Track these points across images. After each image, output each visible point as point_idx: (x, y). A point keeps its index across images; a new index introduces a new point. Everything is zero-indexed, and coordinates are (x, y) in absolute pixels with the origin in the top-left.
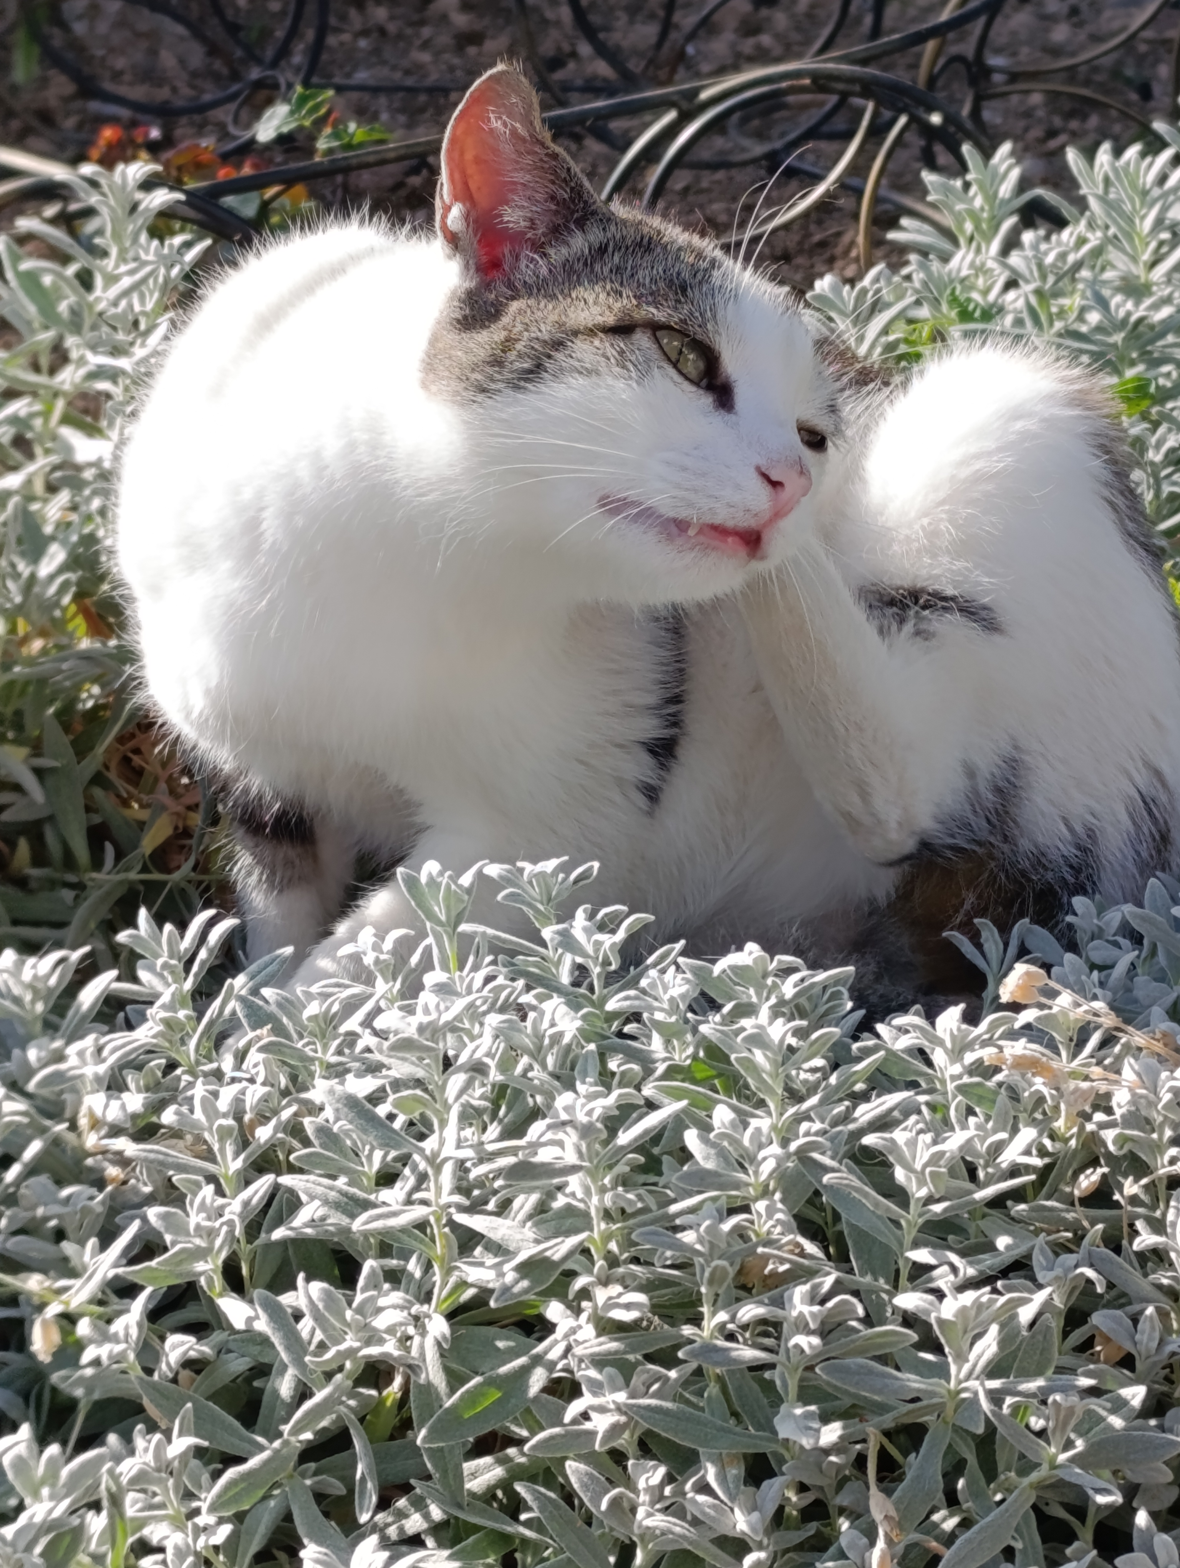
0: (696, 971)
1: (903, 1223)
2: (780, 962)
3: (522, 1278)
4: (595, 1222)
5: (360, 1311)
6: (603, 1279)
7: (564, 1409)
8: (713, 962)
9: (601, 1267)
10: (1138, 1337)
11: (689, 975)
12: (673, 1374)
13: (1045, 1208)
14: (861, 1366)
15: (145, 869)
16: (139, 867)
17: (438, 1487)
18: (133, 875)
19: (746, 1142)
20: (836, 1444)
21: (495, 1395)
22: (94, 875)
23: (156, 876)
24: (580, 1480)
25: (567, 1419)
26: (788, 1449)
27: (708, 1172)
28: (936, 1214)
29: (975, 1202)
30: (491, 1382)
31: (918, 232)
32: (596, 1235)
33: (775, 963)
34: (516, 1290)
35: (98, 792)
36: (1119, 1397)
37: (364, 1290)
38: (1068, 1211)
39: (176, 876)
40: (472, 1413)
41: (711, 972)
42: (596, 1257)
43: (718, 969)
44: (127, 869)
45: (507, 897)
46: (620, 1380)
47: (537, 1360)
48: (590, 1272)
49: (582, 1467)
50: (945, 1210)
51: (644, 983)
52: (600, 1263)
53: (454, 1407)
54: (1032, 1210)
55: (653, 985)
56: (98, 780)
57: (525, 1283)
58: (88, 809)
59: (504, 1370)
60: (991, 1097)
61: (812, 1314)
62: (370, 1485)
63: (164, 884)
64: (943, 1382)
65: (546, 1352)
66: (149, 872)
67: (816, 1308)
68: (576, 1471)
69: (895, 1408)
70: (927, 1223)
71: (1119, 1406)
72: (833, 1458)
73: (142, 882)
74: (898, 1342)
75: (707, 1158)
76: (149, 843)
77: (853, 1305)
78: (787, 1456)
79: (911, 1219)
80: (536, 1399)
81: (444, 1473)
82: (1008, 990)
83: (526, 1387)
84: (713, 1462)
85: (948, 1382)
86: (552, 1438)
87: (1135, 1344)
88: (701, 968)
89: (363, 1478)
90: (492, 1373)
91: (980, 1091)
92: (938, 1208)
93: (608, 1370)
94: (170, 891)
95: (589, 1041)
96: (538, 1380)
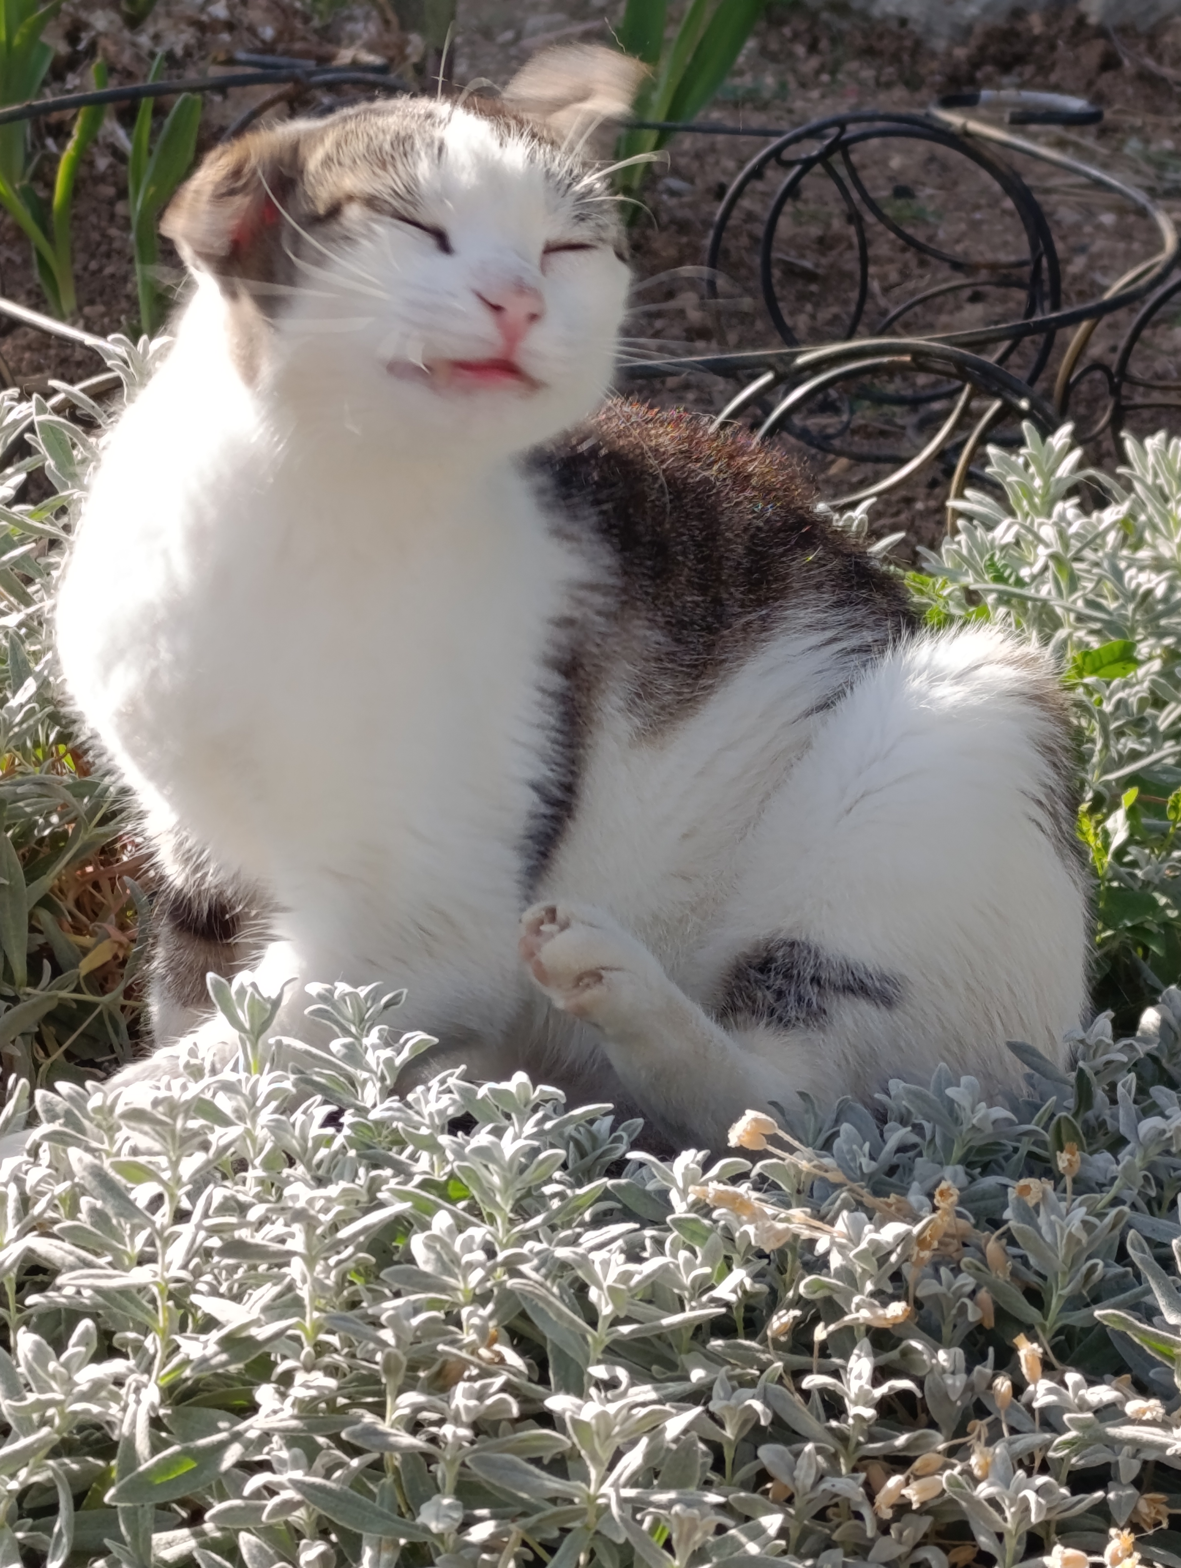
0: (463, 1092)
1: (590, 1339)
2: (542, 1092)
3: (222, 1352)
4: (308, 1309)
5: (65, 1365)
6: (309, 1365)
7: (245, 1481)
8: (480, 1085)
9: (308, 1353)
10: (796, 1473)
11: (456, 1096)
12: (355, 1463)
13: (742, 1346)
14: (508, 1462)
15: (77, 990)
16: (72, 987)
17: (128, 1548)
18: (64, 994)
19: (457, 1247)
20: (486, 1541)
21: (190, 1465)
22: (29, 990)
23: (88, 997)
24: (250, 1552)
25: (247, 1491)
26: (443, 1543)
27: (425, 1275)
28: (623, 1335)
29: (662, 1327)
30: (187, 1452)
31: (980, 503)
32: (308, 1324)
33: (537, 1092)
34: (214, 1361)
35: (45, 916)
36: (759, 1525)
37: (74, 1346)
38: (764, 1352)
39: (107, 998)
40: (165, 1479)
41: (476, 1093)
42: (305, 1344)
43: (483, 1091)
44: (61, 988)
45: (313, 1013)
46: (304, 1460)
47: (237, 1437)
48: (297, 1357)
49: (253, 1539)
50: (633, 1332)
51: (410, 1097)
52: (308, 1349)
53: (149, 1471)
54: (727, 1346)
55: (417, 1100)
56: (46, 902)
57: (224, 1357)
58: (33, 929)
59: (202, 1442)
60: (704, 1233)
61: (467, 1408)
62: (65, 1540)
63: (95, 1005)
64: (583, 1485)
65: (246, 1431)
66: (81, 992)
67: (473, 1403)
68: (248, 1543)
69: (542, 1510)
70: (615, 1342)
71: (757, 1534)
72: (485, 1556)
73: (76, 1001)
74: (552, 1447)
75: (426, 1262)
76: (86, 966)
77: (509, 1404)
78: (442, 1549)
79: (599, 1336)
80: (227, 1473)
81: (135, 1536)
82: (736, 1135)
83: (219, 1460)
84: (371, 1547)
85: (589, 1485)
86: (231, 1509)
87: (794, 1479)
88: (467, 1090)
89: (60, 1532)
90: (192, 1445)
91: (693, 1227)
92: (625, 1329)
93: (297, 1451)
94: (101, 1013)
95: (352, 1147)
96: (233, 1455)
